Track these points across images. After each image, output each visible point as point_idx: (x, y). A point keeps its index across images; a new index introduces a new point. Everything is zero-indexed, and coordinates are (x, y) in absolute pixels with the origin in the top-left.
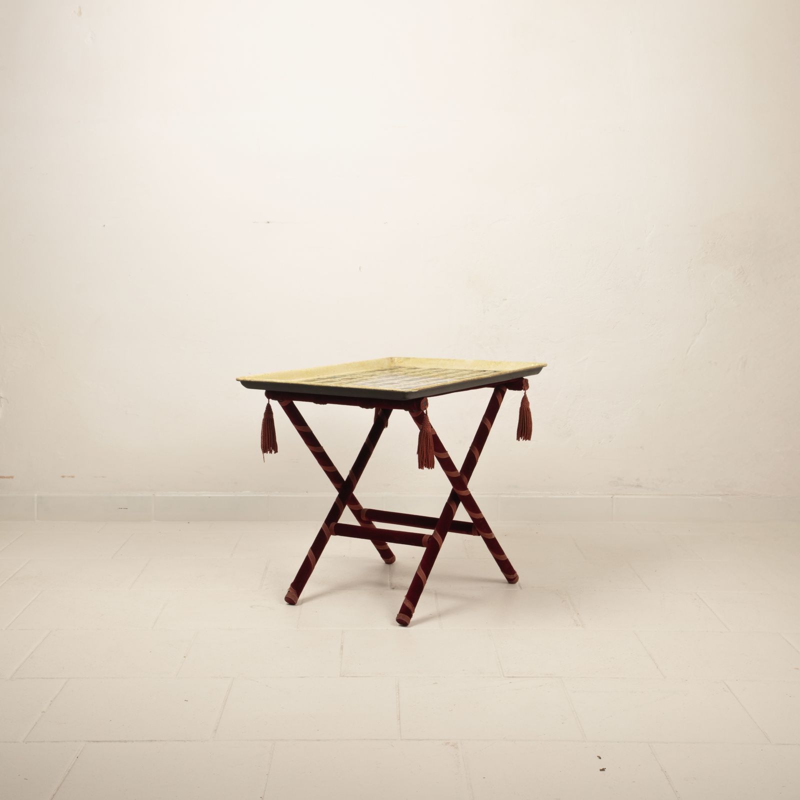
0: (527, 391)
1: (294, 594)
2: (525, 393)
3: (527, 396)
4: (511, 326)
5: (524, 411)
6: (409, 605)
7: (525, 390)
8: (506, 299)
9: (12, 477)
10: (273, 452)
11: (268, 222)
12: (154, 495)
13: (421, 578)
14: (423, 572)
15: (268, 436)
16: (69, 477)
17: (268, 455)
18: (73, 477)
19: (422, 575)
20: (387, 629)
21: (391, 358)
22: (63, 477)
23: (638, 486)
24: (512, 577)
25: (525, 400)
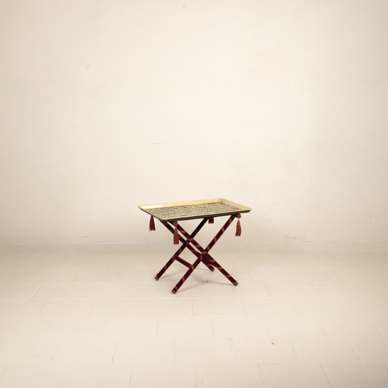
2: (239, 220)
5: (238, 226)
6: (176, 288)
10: (153, 230)
12: (117, 243)
16: (86, 237)
18: (88, 237)
22: (84, 237)
23: (295, 238)
24: (235, 283)
25: (238, 222)
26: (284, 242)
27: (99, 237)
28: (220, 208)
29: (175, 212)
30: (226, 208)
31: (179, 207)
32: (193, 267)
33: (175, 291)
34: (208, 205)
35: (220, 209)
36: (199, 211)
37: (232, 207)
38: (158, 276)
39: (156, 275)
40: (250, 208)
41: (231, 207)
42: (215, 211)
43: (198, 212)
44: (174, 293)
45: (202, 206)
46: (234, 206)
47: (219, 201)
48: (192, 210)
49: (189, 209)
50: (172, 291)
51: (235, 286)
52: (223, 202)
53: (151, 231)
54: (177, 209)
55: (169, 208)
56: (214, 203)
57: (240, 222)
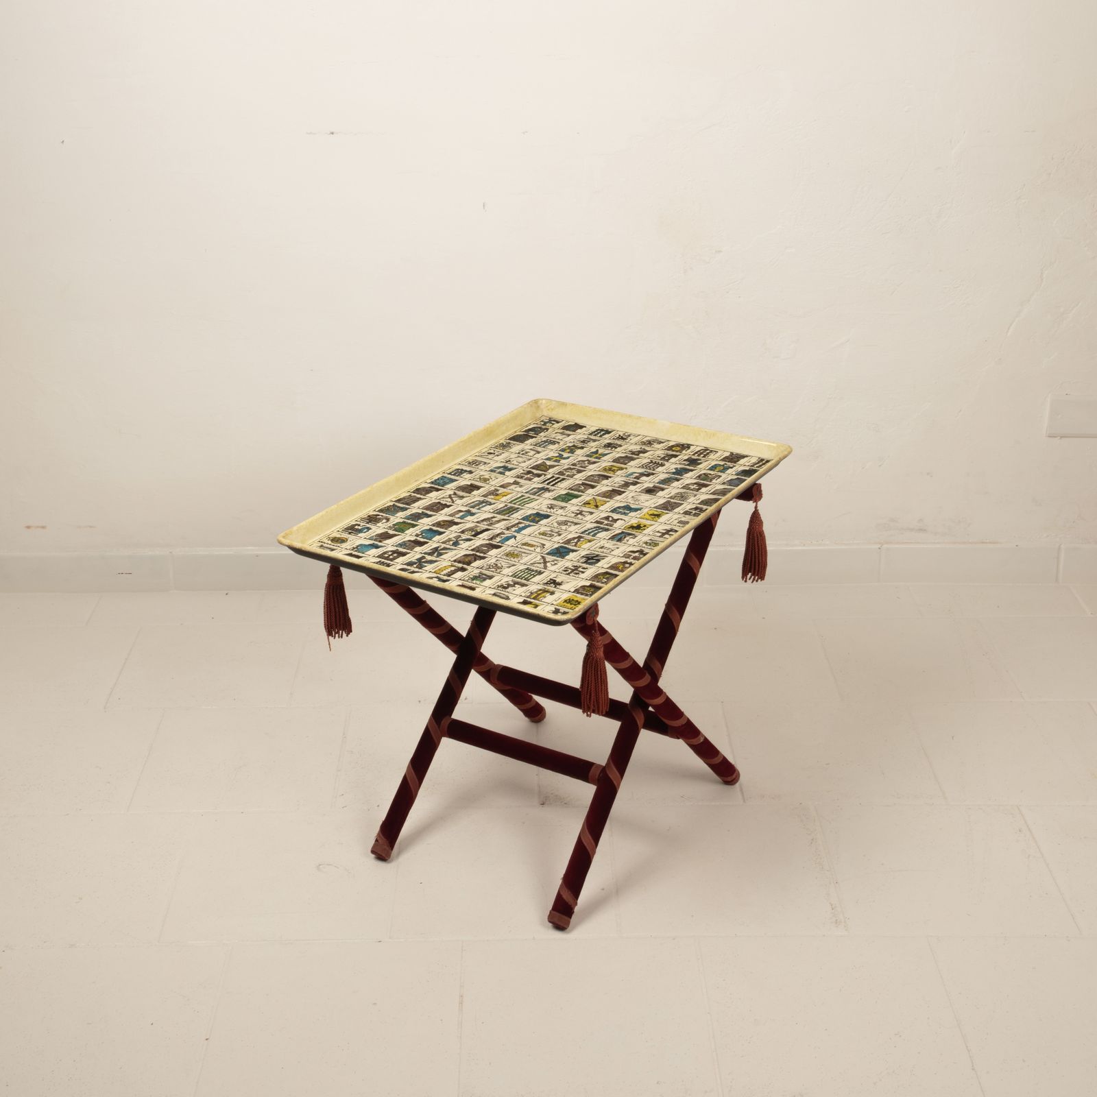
0: (759, 503)
1: (386, 847)
2: (756, 507)
3: (760, 511)
4: (728, 292)
5: (753, 537)
6: (567, 896)
7: (756, 501)
8: (720, 251)
10: (344, 635)
11: (332, 133)
12: (170, 552)
13: (587, 848)
14: (590, 837)
15: (335, 612)
16: (38, 527)
17: (336, 641)
18: (43, 527)
19: (588, 840)
20: (534, 939)
21: (536, 402)
22: (28, 527)
23: (921, 530)
24: (729, 779)
25: (755, 519)
26: (879, 546)
27: (91, 527)
57: (763, 517)
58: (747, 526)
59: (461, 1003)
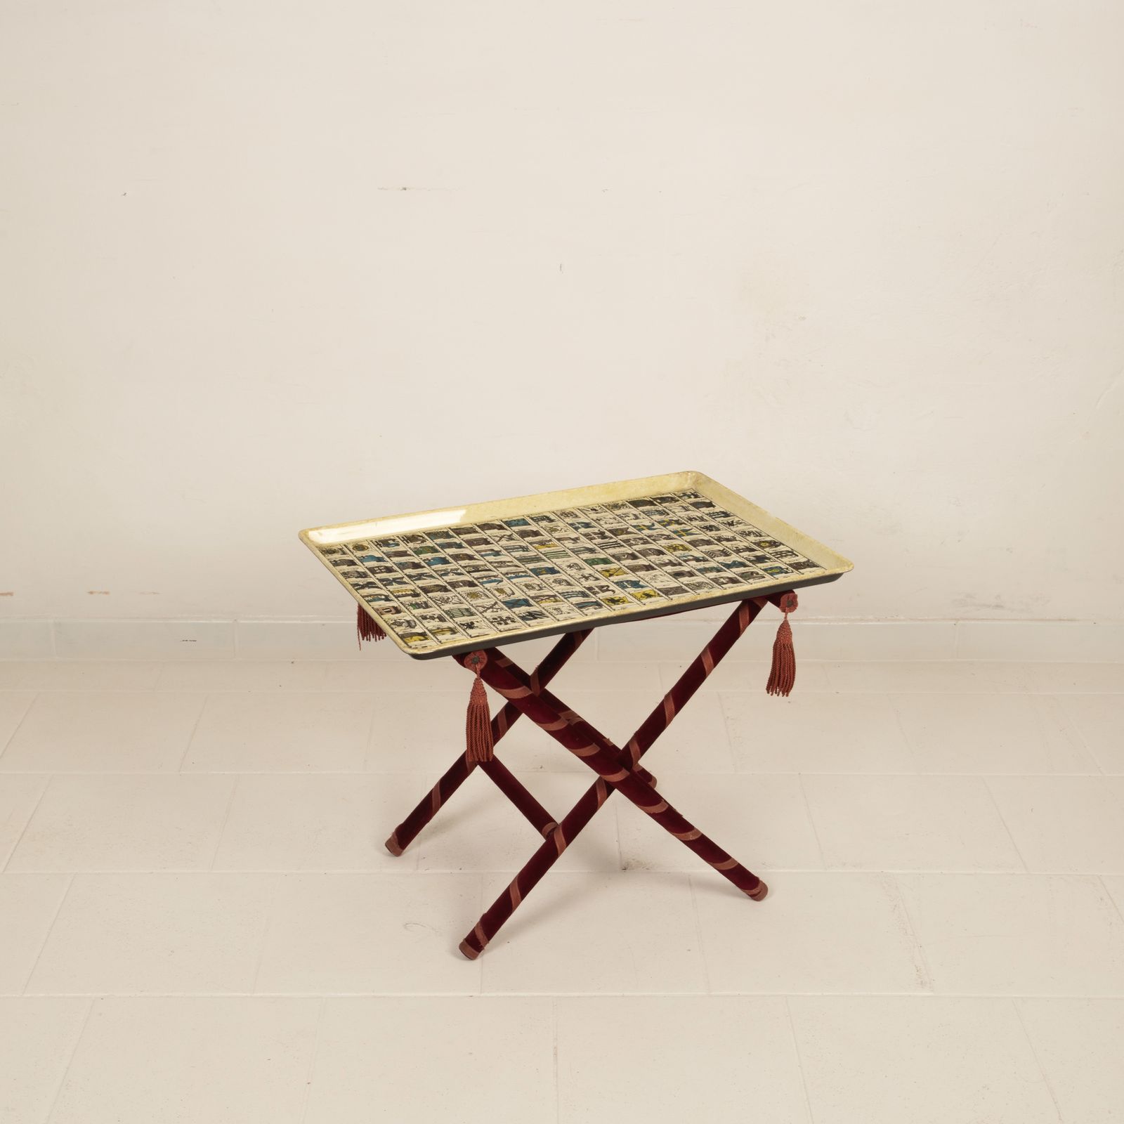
2: (786, 618)
3: (790, 624)
4: (810, 360)
6: (480, 935)
7: (788, 611)
9: (11, 594)
12: (235, 620)
13: (513, 897)
14: (518, 891)
16: (101, 593)
18: (106, 593)
19: (515, 894)
22: (91, 593)
24: (754, 891)
25: (784, 630)
26: (954, 622)
27: (154, 593)
28: (694, 543)
29: (477, 569)
30: (720, 539)
31: (495, 532)
32: (559, 838)
33: (473, 945)
34: (634, 511)
35: (696, 553)
36: (592, 562)
37: (749, 534)
38: (403, 837)
39: (393, 830)
40: (841, 562)
41: (745, 534)
42: (671, 563)
43: (588, 570)
44: (472, 957)
45: (609, 521)
46: (760, 527)
47: (686, 486)
48: (557, 555)
49: (542, 543)
50: (462, 947)
51: (755, 900)
52: (707, 494)
53: (364, 642)
54: (486, 542)
55: (446, 535)
56: (663, 500)
57: (793, 629)
58: (774, 638)
59: (556, 1054)
